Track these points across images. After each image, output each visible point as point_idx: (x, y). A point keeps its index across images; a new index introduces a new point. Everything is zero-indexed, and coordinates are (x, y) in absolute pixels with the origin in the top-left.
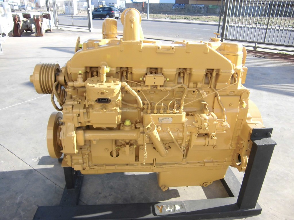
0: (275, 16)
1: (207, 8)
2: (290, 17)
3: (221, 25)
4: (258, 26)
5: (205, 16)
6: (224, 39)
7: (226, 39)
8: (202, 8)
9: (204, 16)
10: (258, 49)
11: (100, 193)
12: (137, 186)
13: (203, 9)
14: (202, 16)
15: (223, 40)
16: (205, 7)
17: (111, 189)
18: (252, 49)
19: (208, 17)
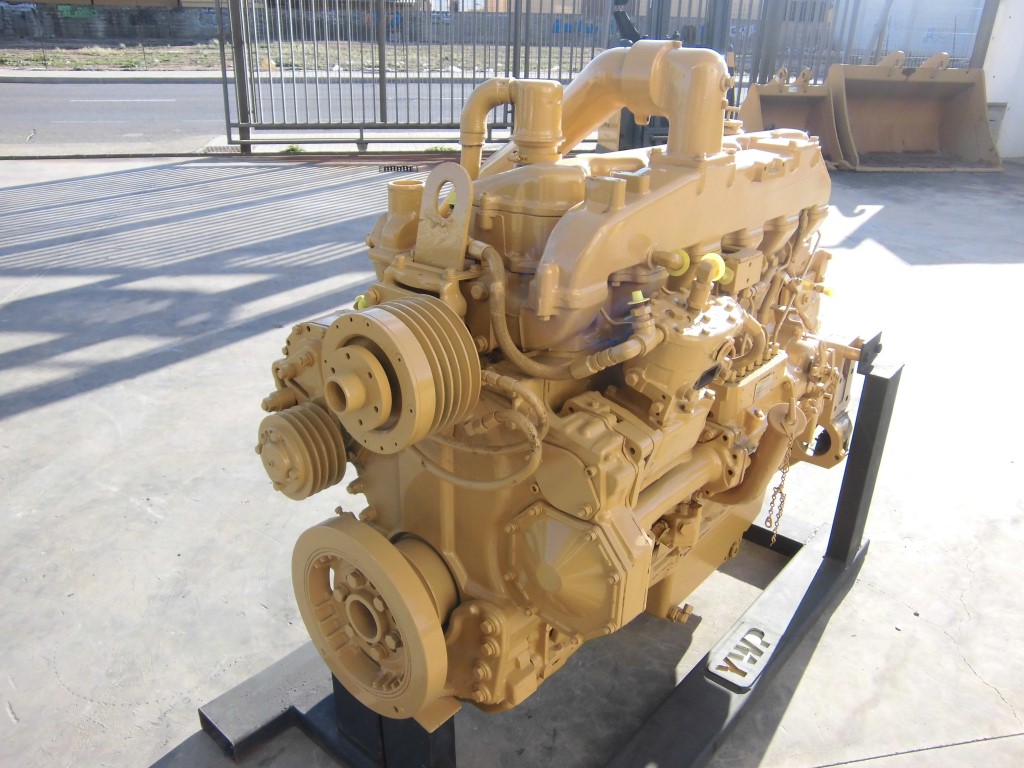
0: (318, 39)
1: (54, 17)
2: (336, 39)
3: (232, 81)
4: (287, 74)
5: (68, 48)
6: (253, 126)
7: (260, 127)
8: (32, 16)
9: (61, 48)
10: (371, 148)
11: (521, 752)
12: (580, 663)
13: (36, 23)
14: (53, 48)
15: (249, 132)
16: (40, 13)
17: (530, 717)
18: (354, 148)
19: (80, 51)
